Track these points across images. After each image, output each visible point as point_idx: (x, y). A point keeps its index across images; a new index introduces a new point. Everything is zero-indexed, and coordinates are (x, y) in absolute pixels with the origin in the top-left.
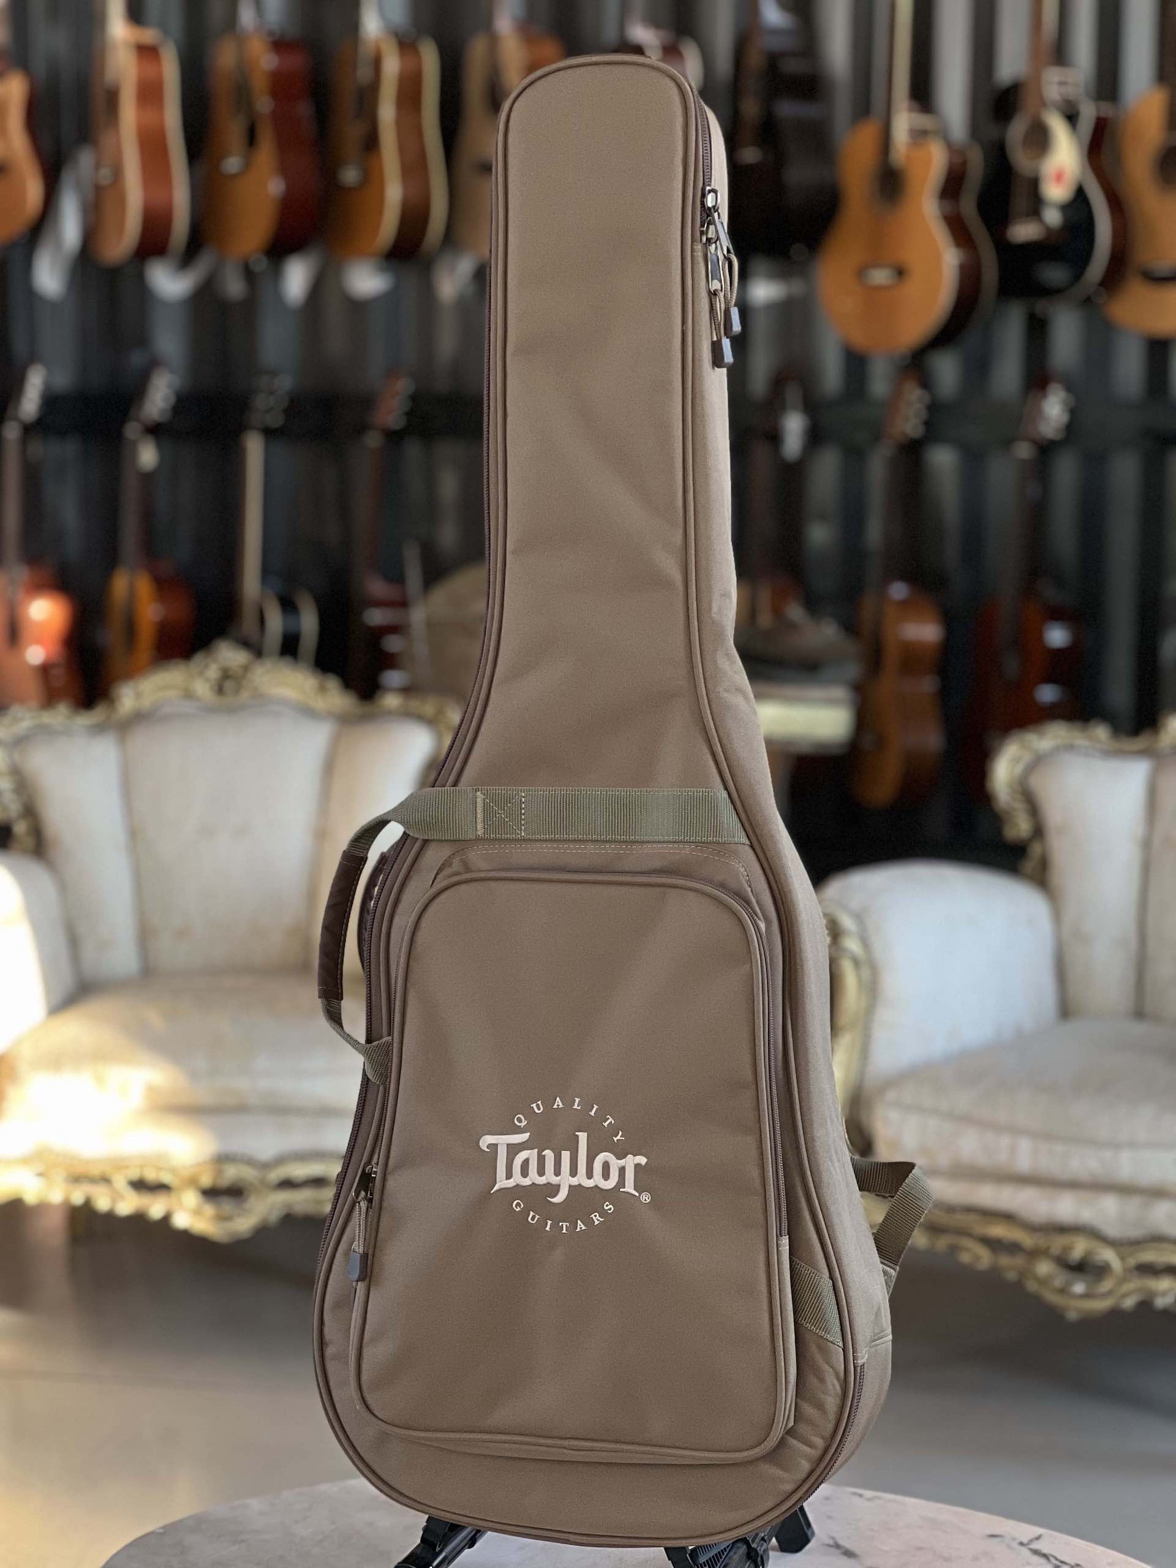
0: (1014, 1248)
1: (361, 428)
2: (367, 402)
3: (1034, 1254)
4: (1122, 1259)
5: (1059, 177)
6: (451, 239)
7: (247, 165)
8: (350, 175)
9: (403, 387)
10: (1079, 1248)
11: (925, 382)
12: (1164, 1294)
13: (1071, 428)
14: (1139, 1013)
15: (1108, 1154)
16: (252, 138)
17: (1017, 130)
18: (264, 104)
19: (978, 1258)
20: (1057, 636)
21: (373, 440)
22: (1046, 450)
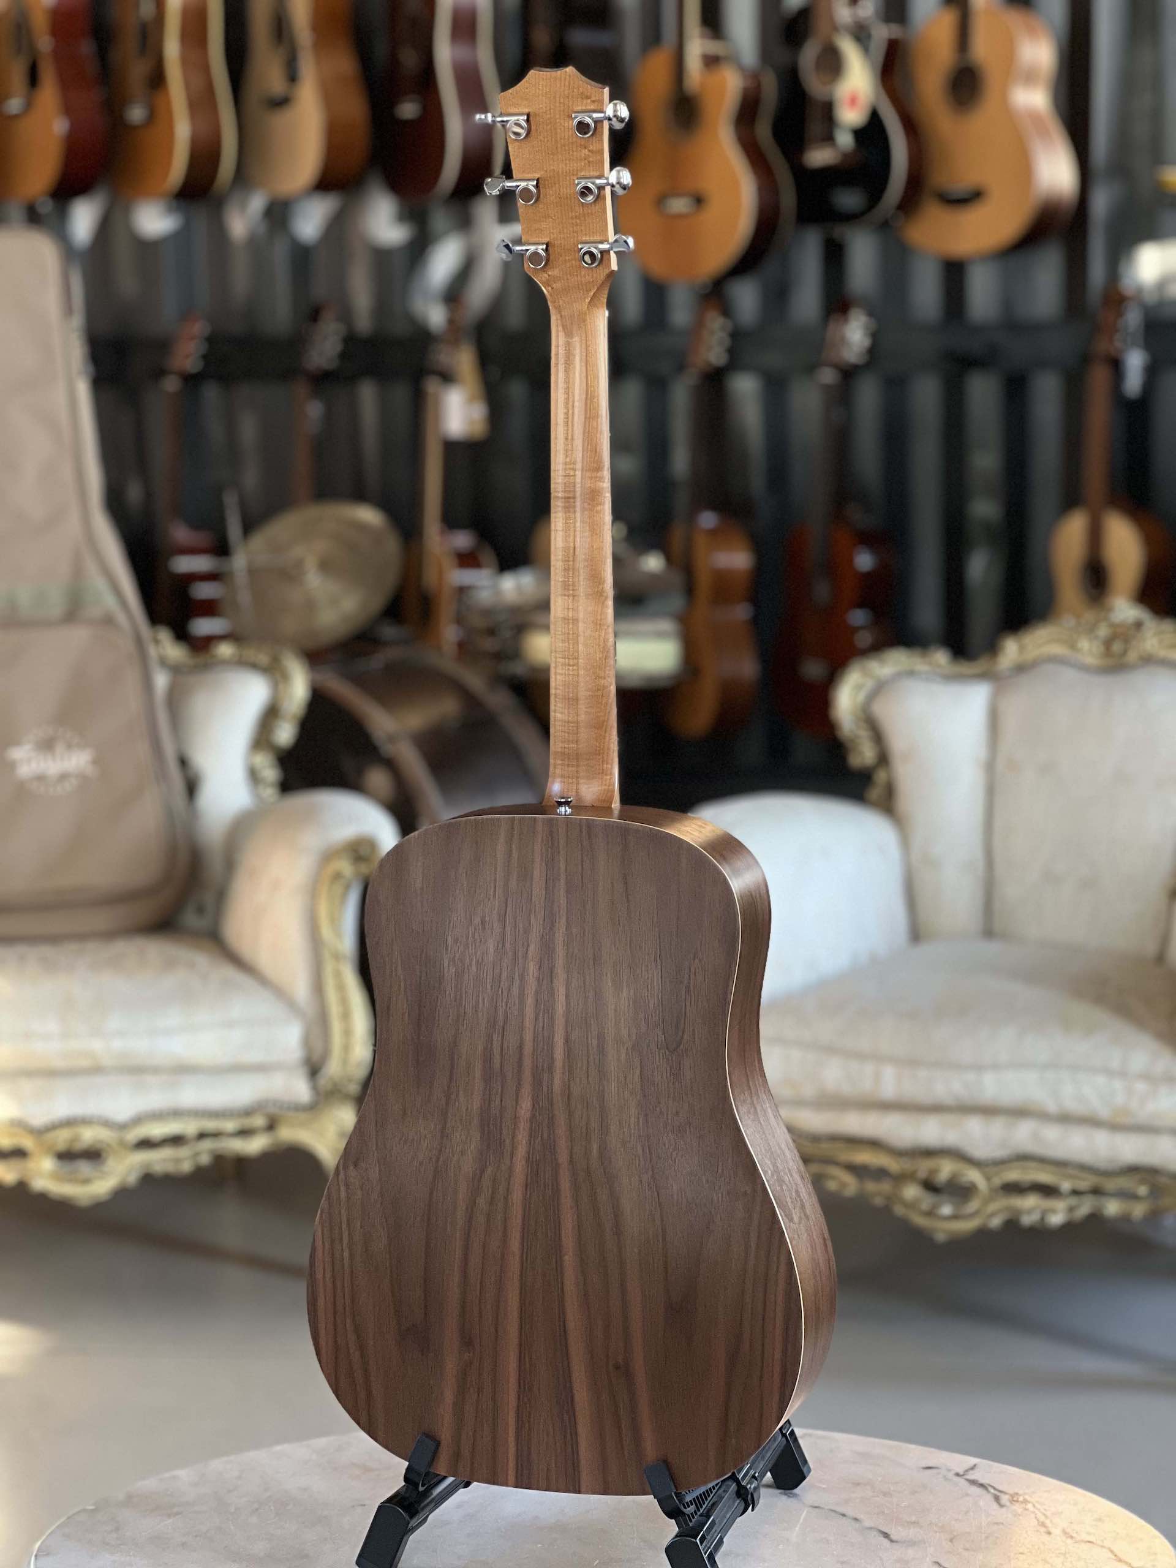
0: (881, 1174)
1: (160, 373)
2: (163, 346)
3: (901, 1179)
4: (988, 1179)
5: (853, 101)
6: (243, 178)
7: (29, 105)
8: (136, 114)
9: (199, 328)
10: (946, 1169)
11: (726, 311)
12: (1029, 1212)
13: (873, 352)
14: (989, 932)
15: (970, 1077)
16: (33, 78)
17: (809, 54)
18: (45, 43)
19: (844, 1185)
20: (864, 561)
21: (171, 384)
22: (849, 374)
